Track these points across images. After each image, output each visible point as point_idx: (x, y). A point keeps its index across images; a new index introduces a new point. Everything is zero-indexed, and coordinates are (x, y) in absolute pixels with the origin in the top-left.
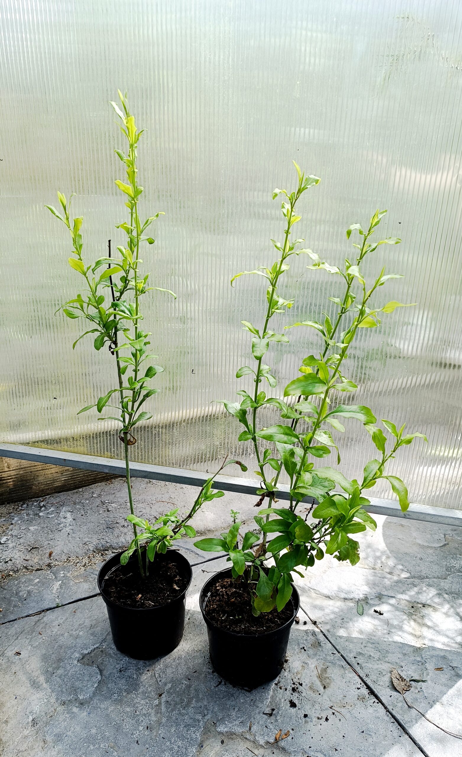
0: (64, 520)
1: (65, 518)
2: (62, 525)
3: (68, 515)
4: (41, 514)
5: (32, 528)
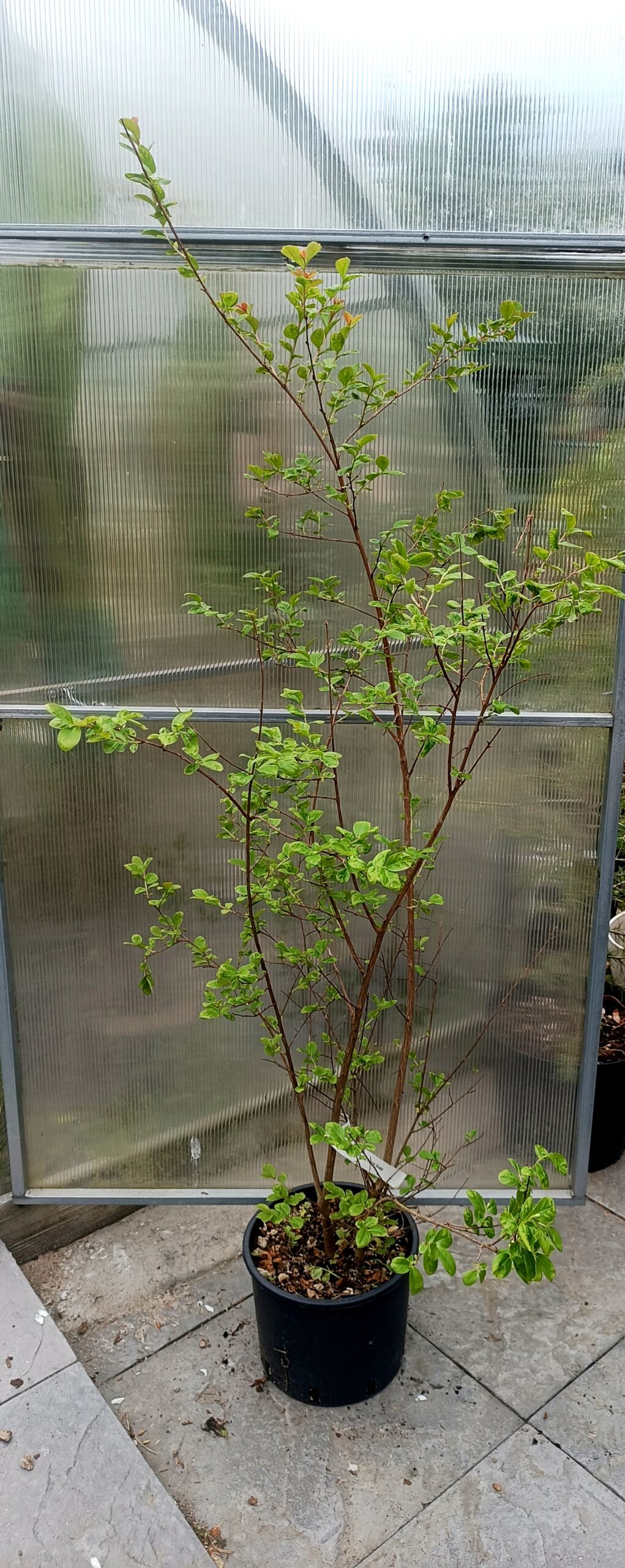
0: (119, 1260)
1: (120, 1257)
2: (119, 1266)
3: (123, 1252)
4: (92, 1257)
5: (88, 1276)
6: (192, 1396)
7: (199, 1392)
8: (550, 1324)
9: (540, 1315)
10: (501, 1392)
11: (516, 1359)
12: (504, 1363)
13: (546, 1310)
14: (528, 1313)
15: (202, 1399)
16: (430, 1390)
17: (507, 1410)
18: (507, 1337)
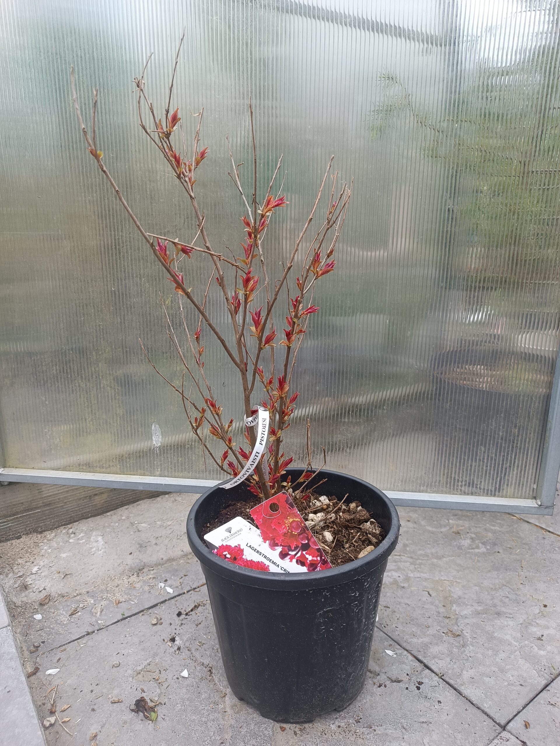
0: (95, 544)
1: (97, 542)
2: (94, 549)
3: (100, 538)
5: (64, 555)
6: (130, 672)
7: (139, 668)
8: (511, 623)
9: (498, 614)
10: (467, 691)
11: (480, 656)
12: (467, 660)
13: (503, 609)
14: (485, 612)
15: (140, 676)
16: (388, 683)
17: (479, 712)
18: (467, 633)
